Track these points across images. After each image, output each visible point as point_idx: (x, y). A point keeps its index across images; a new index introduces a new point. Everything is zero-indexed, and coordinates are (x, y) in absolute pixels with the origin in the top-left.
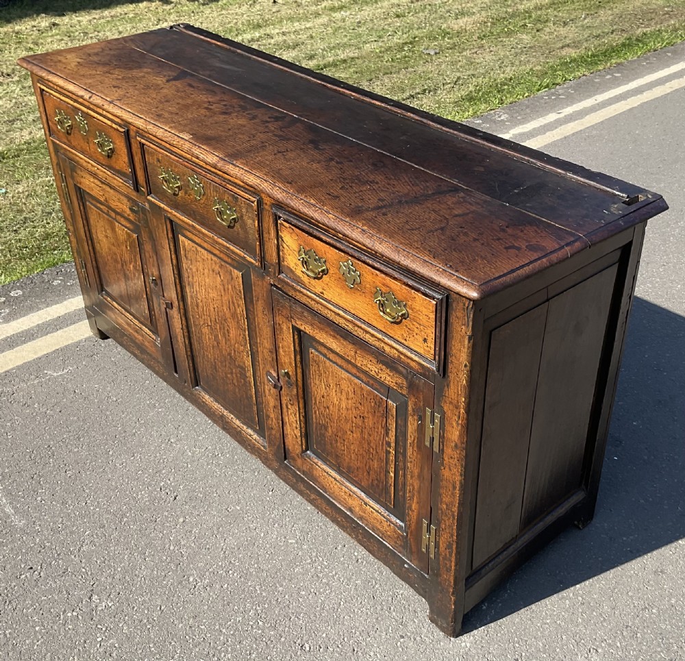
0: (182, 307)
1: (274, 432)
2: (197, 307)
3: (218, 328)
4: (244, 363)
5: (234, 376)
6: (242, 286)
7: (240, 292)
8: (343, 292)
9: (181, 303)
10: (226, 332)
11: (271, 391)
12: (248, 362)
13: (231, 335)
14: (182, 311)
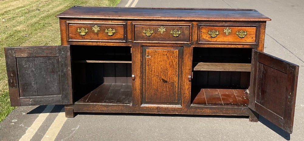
0: (141, 76)
1: (186, 98)
2: (151, 71)
3: (162, 74)
4: (174, 81)
5: (168, 88)
6: (178, 54)
7: (177, 56)
8: (224, 37)
9: (141, 74)
10: (166, 74)
11: (188, 84)
12: (176, 79)
13: (168, 74)
14: (141, 77)
